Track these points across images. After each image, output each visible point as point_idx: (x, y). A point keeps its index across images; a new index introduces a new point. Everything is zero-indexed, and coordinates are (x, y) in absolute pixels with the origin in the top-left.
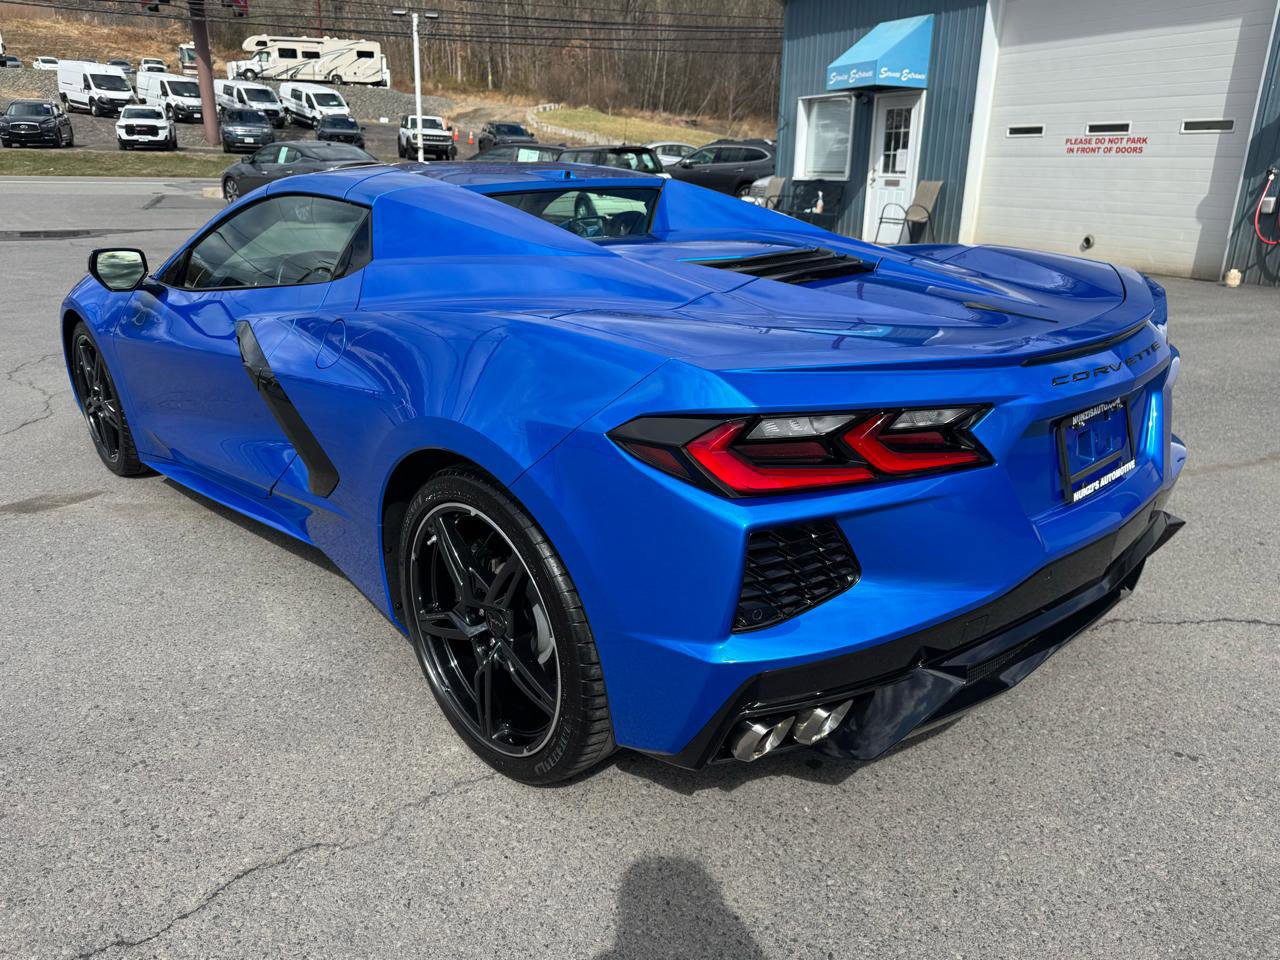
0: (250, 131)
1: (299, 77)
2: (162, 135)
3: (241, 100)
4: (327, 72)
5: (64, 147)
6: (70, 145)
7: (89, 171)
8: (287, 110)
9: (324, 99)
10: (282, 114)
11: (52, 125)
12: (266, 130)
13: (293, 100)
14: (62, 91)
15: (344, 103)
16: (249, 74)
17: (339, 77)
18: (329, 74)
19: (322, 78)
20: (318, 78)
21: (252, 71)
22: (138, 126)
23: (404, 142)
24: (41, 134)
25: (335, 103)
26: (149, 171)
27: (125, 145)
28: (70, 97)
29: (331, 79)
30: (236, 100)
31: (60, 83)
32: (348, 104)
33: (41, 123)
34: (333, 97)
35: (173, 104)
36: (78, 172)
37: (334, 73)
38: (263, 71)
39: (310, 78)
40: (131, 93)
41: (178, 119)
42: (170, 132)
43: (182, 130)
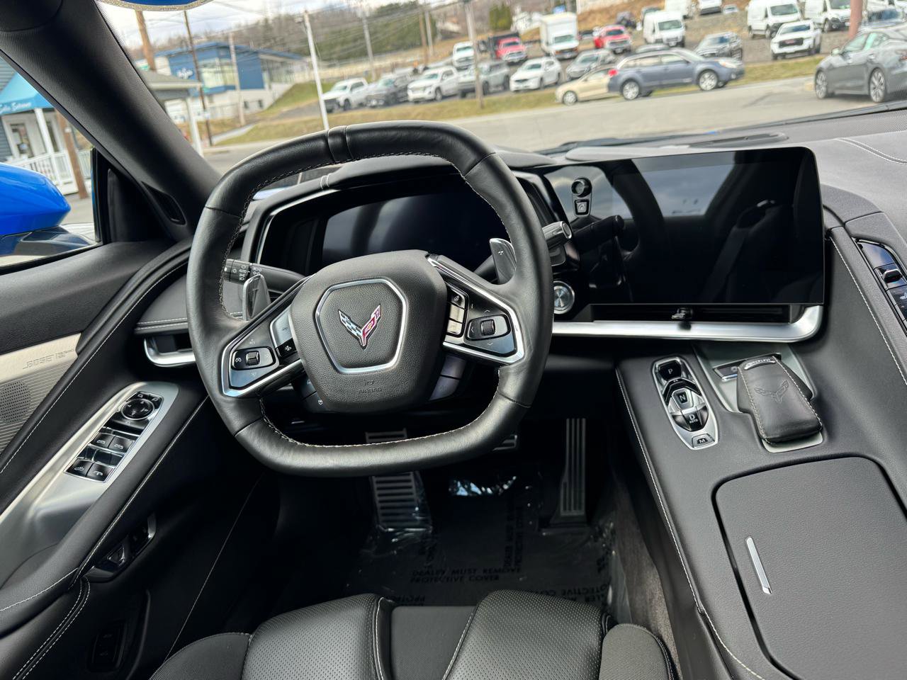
2: (805, 46)
14: (749, 24)
22: (790, 40)
26: (787, 74)
27: (776, 57)
28: (754, 28)
31: (749, 19)
35: (830, 18)
40: (798, 15)
41: (831, 30)
42: (814, 40)
43: (832, 39)
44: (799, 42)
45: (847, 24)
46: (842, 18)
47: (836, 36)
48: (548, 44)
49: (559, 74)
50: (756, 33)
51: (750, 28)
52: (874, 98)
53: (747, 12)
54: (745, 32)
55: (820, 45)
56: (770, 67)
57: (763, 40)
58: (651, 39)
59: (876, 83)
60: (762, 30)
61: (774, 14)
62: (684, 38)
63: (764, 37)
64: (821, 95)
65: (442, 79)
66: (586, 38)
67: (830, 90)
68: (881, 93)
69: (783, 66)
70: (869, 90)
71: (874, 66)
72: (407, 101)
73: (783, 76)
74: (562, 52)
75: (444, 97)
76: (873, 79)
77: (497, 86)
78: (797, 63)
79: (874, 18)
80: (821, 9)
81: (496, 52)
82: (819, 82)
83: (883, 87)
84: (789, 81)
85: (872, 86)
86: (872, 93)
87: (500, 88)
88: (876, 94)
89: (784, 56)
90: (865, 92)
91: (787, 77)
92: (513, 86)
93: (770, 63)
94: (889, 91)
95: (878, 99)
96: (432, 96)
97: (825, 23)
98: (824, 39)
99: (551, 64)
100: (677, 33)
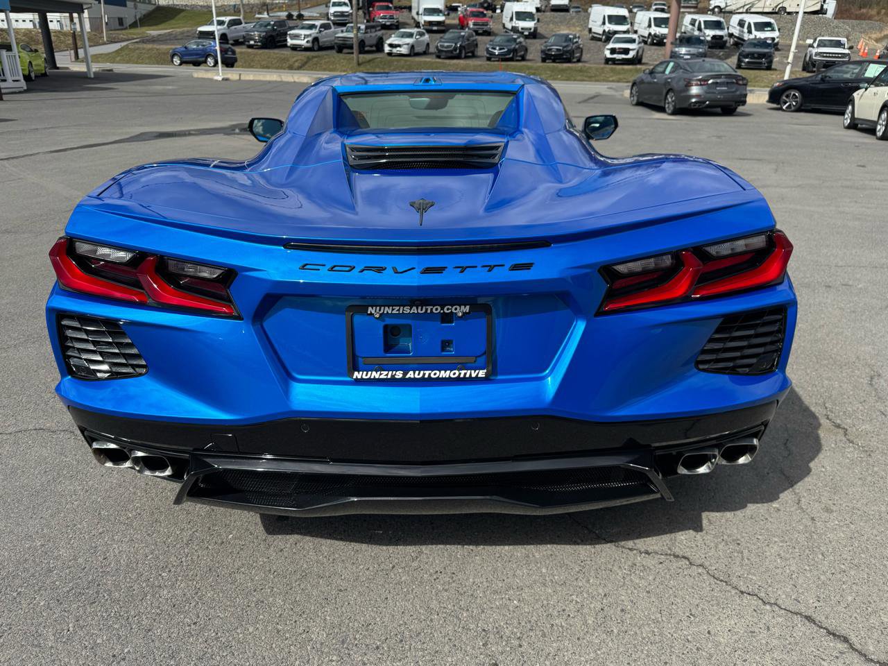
0: (689, 51)
1: (753, 10)
2: (631, 55)
3: (700, 29)
4: (775, 5)
5: (574, 62)
6: (579, 61)
7: (579, 78)
8: (731, 35)
9: (761, 26)
10: (725, 38)
11: (569, 48)
12: (701, 50)
13: (738, 28)
14: (590, 26)
15: (777, 29)
16: (716, 10)
17: (784, 8)
18: (776, 7)
19: (770, 10)
20: (766, 10)
21: (719, 7)
22: (619, 48)
23: (808, 58)
24: (562, 55)
25: (769, 29)
26: (614, 78)
27: (607, 61)
28: (593, 30)
29: (777, 10)
30: (696, 29)
31: (590, 22)
32: (779, 30)
33: (564, 47)
34: (769, 24)
35: (653, 33)
36: (572, 78)
37: (780, 6)
38: (727, 6)
39: (760, 10)
40: (629, 26)
41: (653, 44)
42: (638, 52)
43: (653, 51)
44: (626, 51)
45: (665, 41)
46: (662, 35)
47: (656, 49)
48: (418, 14)
49: (428, 44)
50: (595, 35)
51: (590, 30)
52: (667, 110)
53: (589, 14)
54: (586, 32)
55: (642, 55)
56: (603, 69)
57: (599, 43)
58: (509, 26)
59: (670, 100)
60: (600, 34)
61: (610, 22)
62: (536, 29)
63: (600, 40)
64: (634, 102)
65: (320, 31)
66: (453, 15)
67: (640, 100)
68: (672, 108)
69: (612, 70)
70: (665, 103)
71: (670, 87)
72: (286, 46)
73: (611, 79)
74: (431, 23)
75: (321, 49)
76: (668, 96)
77: (371, 46)
78: (623, 69)
79: (684, 41)
80: (647, 24)
81: (369, 13)
82: (634, 93)
83: (673, 103)
84: (614, 85)
85: (667, 101)
86: (667, 106)
87: (374, 48)
88: (668, 107)
89: (614, 61)
90: (662, 104)
91: (613, 81)
92: (387, 49)
93: (602, 66)
94: (677, 107)
95: (670, 112)
96: (309, 45)
97: (648, 37)
98: (645, 50)
99: (421, 34)
100: (530, 24)
